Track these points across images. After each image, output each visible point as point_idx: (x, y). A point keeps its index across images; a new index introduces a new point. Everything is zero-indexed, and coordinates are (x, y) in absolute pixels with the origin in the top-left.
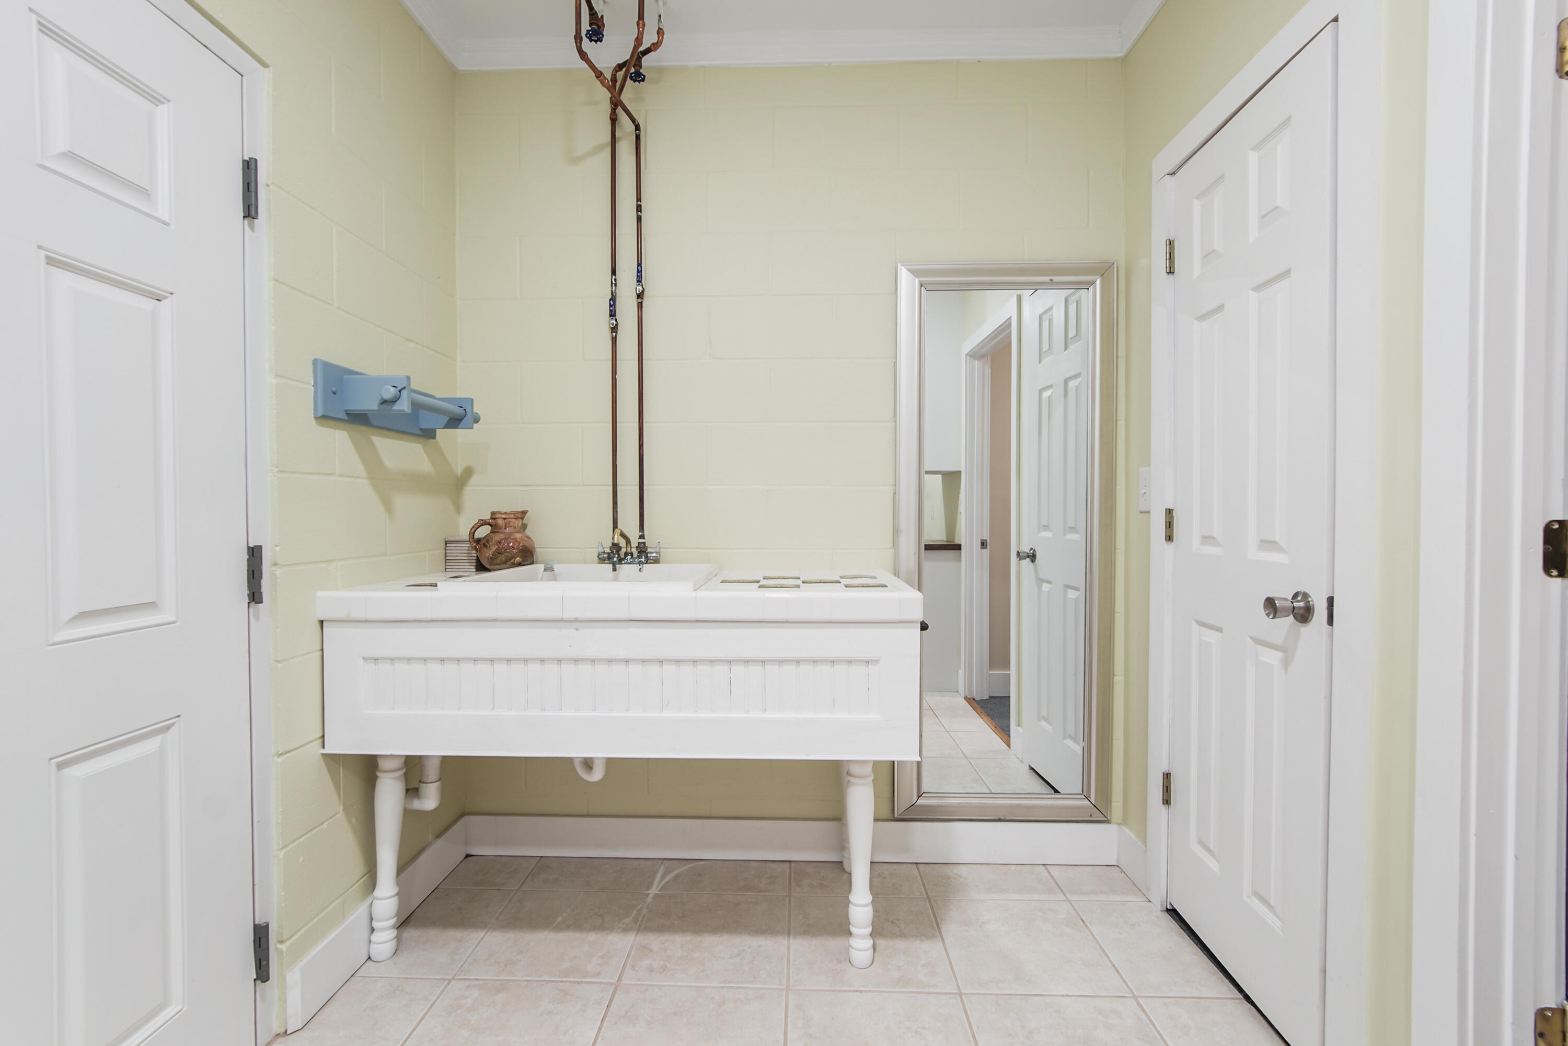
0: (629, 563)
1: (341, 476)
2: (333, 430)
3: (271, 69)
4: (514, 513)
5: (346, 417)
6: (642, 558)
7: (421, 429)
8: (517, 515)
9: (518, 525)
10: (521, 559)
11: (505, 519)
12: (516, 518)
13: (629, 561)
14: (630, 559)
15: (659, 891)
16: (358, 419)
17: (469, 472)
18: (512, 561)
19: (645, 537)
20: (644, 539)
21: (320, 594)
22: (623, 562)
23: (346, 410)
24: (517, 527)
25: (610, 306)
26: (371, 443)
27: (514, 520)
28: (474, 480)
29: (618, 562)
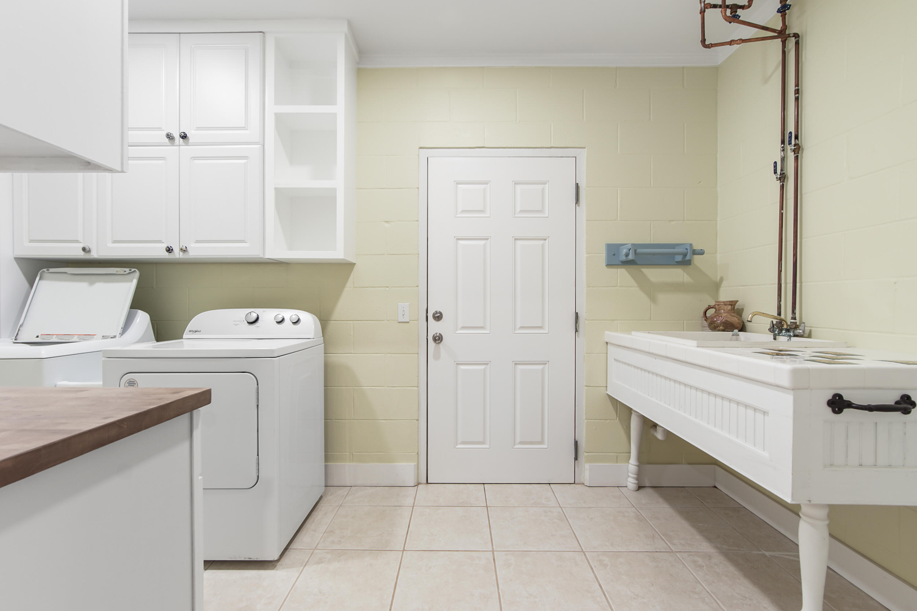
0: (783, 336)
1: (621, 287)
2: (616, 269)
3: (587, 148)
4: (724, 302)
5: (621, 263)
6: (791, 333)
7: (676, 262)
8: (726, 303)
9: (727, 309)
10: (723, 328)
11: (718, 305)
12: (725, 305)
13: (784, 334)
14: (784, 333)
15: (770, 555)
16: (627, 263)
17: (722, 279)
18: (718, 328)
19: (796, 319)
20: (796, 320)
21: (607, 332)
22: (780, 335)
23: (620, 261)
24: (726, 310)
25: (774, 167)
26: (642, 272)
27: (724, 306)
28: (724, 284)
29: (777, 334)
